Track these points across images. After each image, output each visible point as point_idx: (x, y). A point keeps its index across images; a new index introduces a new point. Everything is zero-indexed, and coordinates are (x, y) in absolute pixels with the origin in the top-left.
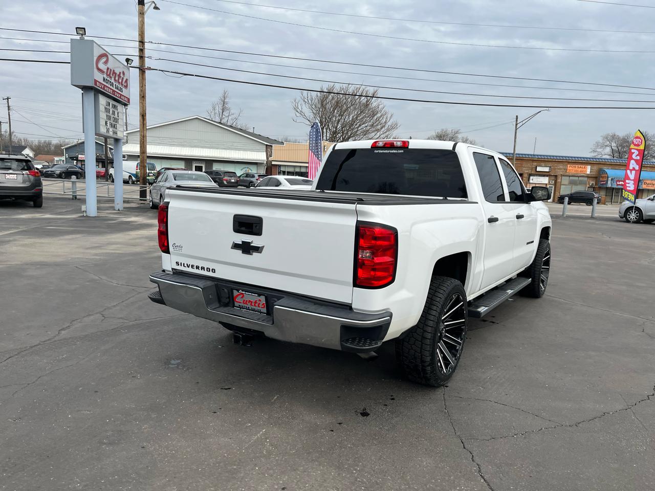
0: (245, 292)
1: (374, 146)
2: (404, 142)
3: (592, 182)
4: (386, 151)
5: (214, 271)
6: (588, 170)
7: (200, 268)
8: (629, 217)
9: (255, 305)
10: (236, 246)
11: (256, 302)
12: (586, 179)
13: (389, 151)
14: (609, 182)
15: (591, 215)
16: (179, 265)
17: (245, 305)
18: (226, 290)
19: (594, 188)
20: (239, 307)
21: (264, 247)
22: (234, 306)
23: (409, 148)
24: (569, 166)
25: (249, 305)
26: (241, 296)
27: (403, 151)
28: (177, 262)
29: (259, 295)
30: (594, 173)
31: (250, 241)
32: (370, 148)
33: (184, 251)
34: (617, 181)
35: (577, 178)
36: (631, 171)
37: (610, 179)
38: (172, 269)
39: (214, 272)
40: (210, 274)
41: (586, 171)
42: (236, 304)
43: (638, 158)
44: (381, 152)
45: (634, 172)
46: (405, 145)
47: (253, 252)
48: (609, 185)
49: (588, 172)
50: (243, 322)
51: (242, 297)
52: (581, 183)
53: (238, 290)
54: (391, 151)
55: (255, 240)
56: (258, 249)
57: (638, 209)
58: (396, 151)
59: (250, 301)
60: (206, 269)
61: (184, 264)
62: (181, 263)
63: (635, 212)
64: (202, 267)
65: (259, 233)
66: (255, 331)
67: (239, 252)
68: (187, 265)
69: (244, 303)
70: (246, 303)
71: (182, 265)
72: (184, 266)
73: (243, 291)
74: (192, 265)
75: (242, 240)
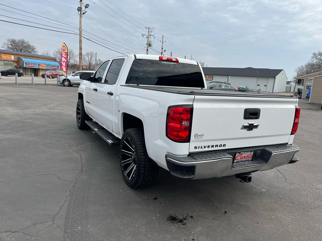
2: (176, 59)
3: (15, 64)
4: (168, 63)
5: (224, 145)
6: (13, 58)
8: (65, 84)
10: (245, 127)
11: (248, 156)
12: (12, 62)
13: (169, 63)
14: (24, 65)
15: (45, 83)
16: (197, 148)
19: (17, 67)
20: (237, 162)
21: (259, 125)
23: (179, 62)
24: (2, 55)
25: (243, 159)
28: (195, 147)
29: (251, 151)
30: (16, 60)
31: (254, 123)
32: (159, 60)
33: (204, 138)
34: (28, 64)
35: (7, 62)
36: (63, 62)
37: (24, 63)
38: (190, 152)
40: (222, 148)
41: (12, 58)
43: (65, 56)
44: (165, 63)
46: (177, 61)
47: (253, 129)
48: (25, 66)
49: (13, 59)
52: (10, 65)
53: (239, 153)
56: (256, 127)
59: (245, 157)
60: (219, 146)
61: (201, 147)
62: (199, 147)
63: (67, 81)
64: (216, 145)
68: (204, 146)
69: (240, 159)
70: (242, 159)
71: (200, 147)
72: (201, 148)
73: (243, 152)
74: (208, 146)
75: (249, 123)
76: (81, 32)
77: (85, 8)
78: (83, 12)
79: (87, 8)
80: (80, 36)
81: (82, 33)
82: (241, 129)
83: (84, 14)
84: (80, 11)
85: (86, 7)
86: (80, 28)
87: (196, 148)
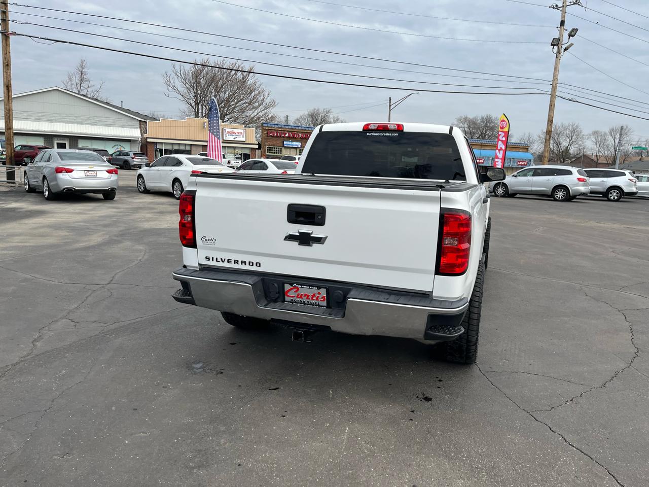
0: (301, 285)
1: (366, 129)
2: (399, 125)
4: (380, 134)
5: (258, 265)
7: (240, 263)
8: (498, 192)
9: (312, 299)
10: (290, 238)
11: (314, 295)
13: (382, 134)
16: (209, 260)
17: (300, 299)
18: (276, 285)
20: (292, 301)
21: (326, 237)
22: (284, 301)
23: (404, 131)
25: (304, 299)
26: (296, 289)
27: (397, 134)
28: (206, 258)
29: (319, 288)
31: (310, 232)
32: (362, 130)
33: (217, 244)
36: (499, 150)
38: (199, 264)
39: (260, 266)
40: (254, 268)
42: (287, 299)
43: (504, 139)
44: (374, 134)
45: (502, 152)
46: (400, 129)
47: (313, 243)
50: (305, 318)
51: (296, 291)
53: (291, 284)
54: (385, 134)
55: (315, 231)
56: (319, 240)
57: (504, 185)
58: (391, 135)
59: (306, 295)
60: (247, 263)
61: (217, 259)
62: (213, 258)
63: (502, 187)
64: (242, 261)
65: (321, 223)
66: (314, 326)
67: (295, 244)
68: (221, 259)
69: (297, 297)
70: (301, 297)
71: (215, 259)
72: (217, 261)
73: (298, 285)
74: (228, 260)
75: (300, 231)
76: (554, 88)
77: (569, 38)
78: (564, 47)
79: (573, 36)
80: (553, 96)
81: (558, 89)
82: (285, 239)
83: (566, 49)
84: (557, 45)
85: (571, 35)
86: (555, 78)
87: (208, 258)
